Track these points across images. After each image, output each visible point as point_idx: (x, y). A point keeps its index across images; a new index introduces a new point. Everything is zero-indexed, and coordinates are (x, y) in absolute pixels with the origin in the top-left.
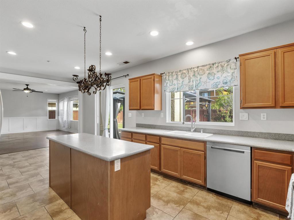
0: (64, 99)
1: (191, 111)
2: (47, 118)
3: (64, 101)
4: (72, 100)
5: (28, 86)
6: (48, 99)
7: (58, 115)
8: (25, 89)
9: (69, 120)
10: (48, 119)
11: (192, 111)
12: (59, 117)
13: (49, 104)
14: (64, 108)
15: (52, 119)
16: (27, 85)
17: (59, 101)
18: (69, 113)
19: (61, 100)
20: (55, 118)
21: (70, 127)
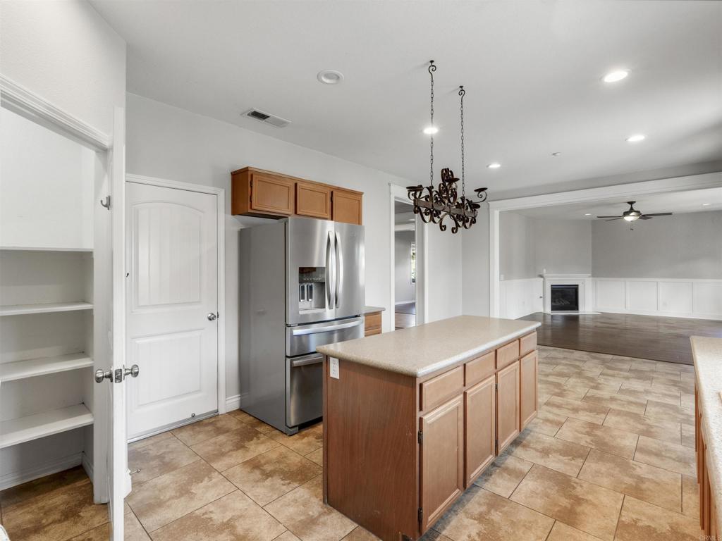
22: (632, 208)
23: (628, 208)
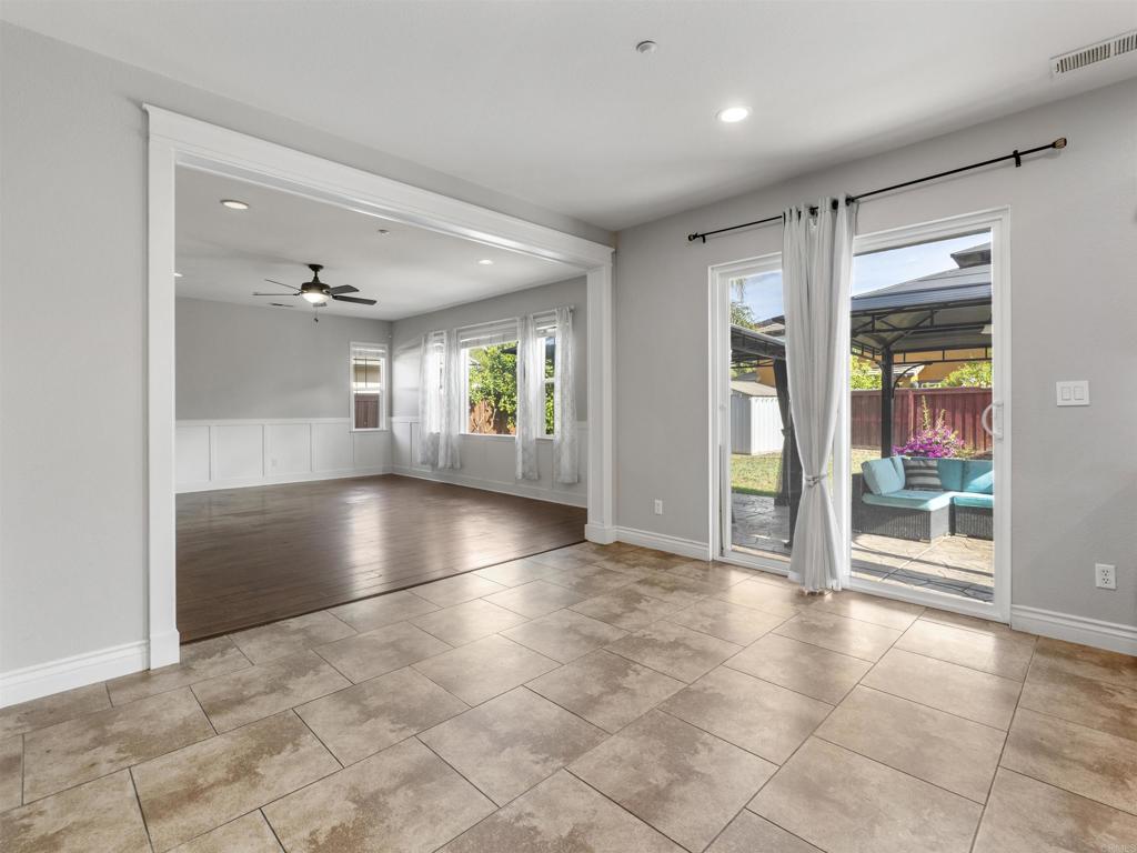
0: (426, 341)
1: (911, 397)
2: (350, 424)
3: (426, 351)
4: (466, 345)
5: (320, 274)
6: (352, 343)
7: (391, 414)
8: (306, 287)
9: (455, 433)
10: (354, 430)
11: (917, 398)
12: (394, 419)
13: (357, 368)
14: (424, 382)
15: (366, 426)
16: (315, 268)
17: (396, 352)
18: (457, 401)
19: (404, 346)
20: (376, 425)
21: (458, 465)
22: (316, 278)
23: (309, 276)
